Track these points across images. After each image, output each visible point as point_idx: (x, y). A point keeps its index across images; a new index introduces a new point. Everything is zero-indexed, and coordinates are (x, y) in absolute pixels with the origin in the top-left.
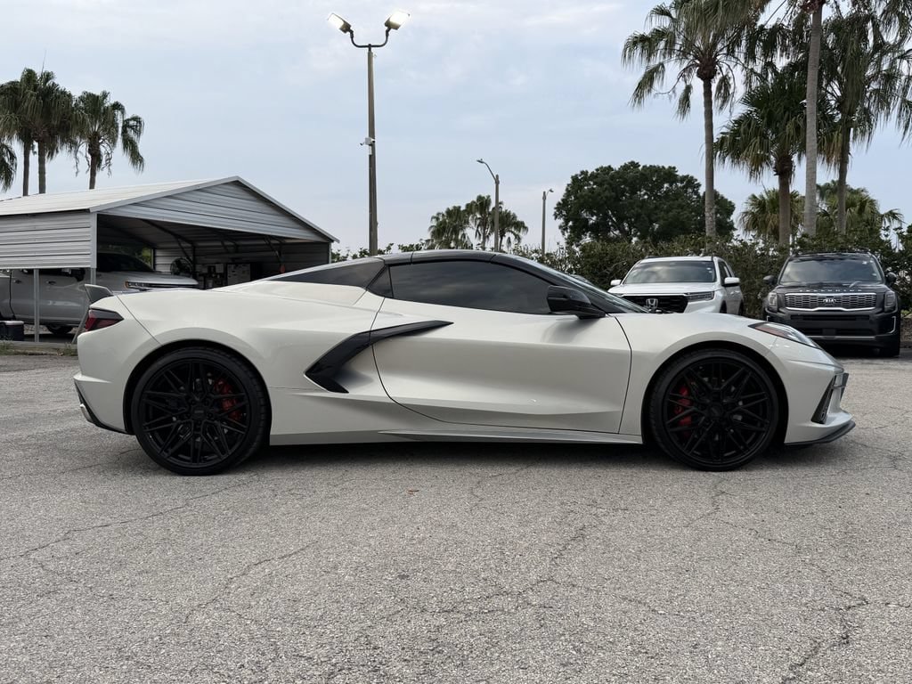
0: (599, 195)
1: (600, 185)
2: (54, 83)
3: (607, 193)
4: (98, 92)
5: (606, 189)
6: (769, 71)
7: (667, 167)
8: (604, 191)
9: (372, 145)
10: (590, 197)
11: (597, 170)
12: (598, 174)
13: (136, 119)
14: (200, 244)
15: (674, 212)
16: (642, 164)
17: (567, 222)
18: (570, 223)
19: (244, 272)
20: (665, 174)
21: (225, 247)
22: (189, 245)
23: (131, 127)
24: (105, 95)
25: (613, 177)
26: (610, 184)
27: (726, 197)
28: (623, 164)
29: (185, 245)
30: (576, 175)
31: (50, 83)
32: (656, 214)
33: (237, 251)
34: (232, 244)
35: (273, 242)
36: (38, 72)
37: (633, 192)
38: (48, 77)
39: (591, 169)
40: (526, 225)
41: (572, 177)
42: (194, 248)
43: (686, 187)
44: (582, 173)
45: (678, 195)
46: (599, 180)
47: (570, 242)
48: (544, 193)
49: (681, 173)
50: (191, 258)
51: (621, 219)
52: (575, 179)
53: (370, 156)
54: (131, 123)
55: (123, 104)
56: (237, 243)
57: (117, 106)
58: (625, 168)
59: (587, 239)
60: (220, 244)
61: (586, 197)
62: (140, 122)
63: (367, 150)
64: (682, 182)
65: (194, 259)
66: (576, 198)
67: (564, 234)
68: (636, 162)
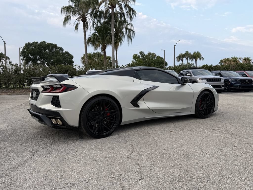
0: (35, 50)
1: (35, 47)
3: (37, 50)
5: (37, 48)
6: (99, 22)
7: (54, 44)
8: (36, 49)
10: (32, 51)
11: (33, 43)
12: (34, 44)
15: (58, 57)
16: (47, 42)
17: (24, 57)
18: (25, 58)
20: (54, 46)
25: (39, 45)
26: (38, 47)
27: (71, 54)
28: (41, 42)
30: (27, 44)
32: (53, 57)
37: (45, 50)
39: (31, 42)
40: (9, 58)
41: (25, 44)
43: (60, 50)
44: (29, 43)
45: (58, 52)
46: (34, 45)
47: (25, 64)
48: (20, 48)
49: (58, 46)
51: (41, 58)
52: (26, 45)
58: (42, 43)
59: (30, 63)
61: (31, 50)
64: (58, 49)
66: (27, 50)
67: (23, 61)
68: (45, 41)
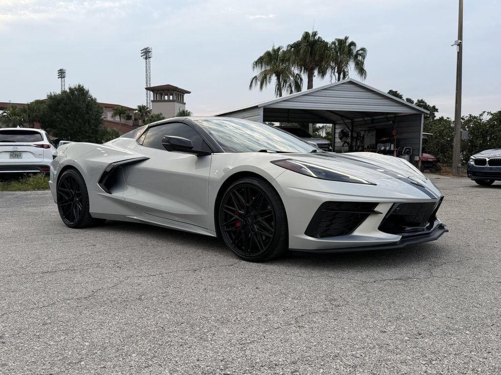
2: (319, 37)
4: (343, 38)
9: (460, 45)
13: (363, 49)
14: (356, 120)
19: (372, 135)
21: (365, 121)
22: (350, 121)
23: (360, 55)
24: (346, 38)
29: (347, 121)
31: (316, 37)
33: (373, 123)
34: (370, 118)
35: (389, 116)
36: (311, 33)
38: (315, 34)
42: (352, 122)
50: (350, 128)
53: (458, 52)
54: (360, 52)
55: (355, 42)
56: (373, 118)
57: (353, 44)
60: (362, 119)
62: (365, 51)
63: (456, 49)
65: (352, 128)
